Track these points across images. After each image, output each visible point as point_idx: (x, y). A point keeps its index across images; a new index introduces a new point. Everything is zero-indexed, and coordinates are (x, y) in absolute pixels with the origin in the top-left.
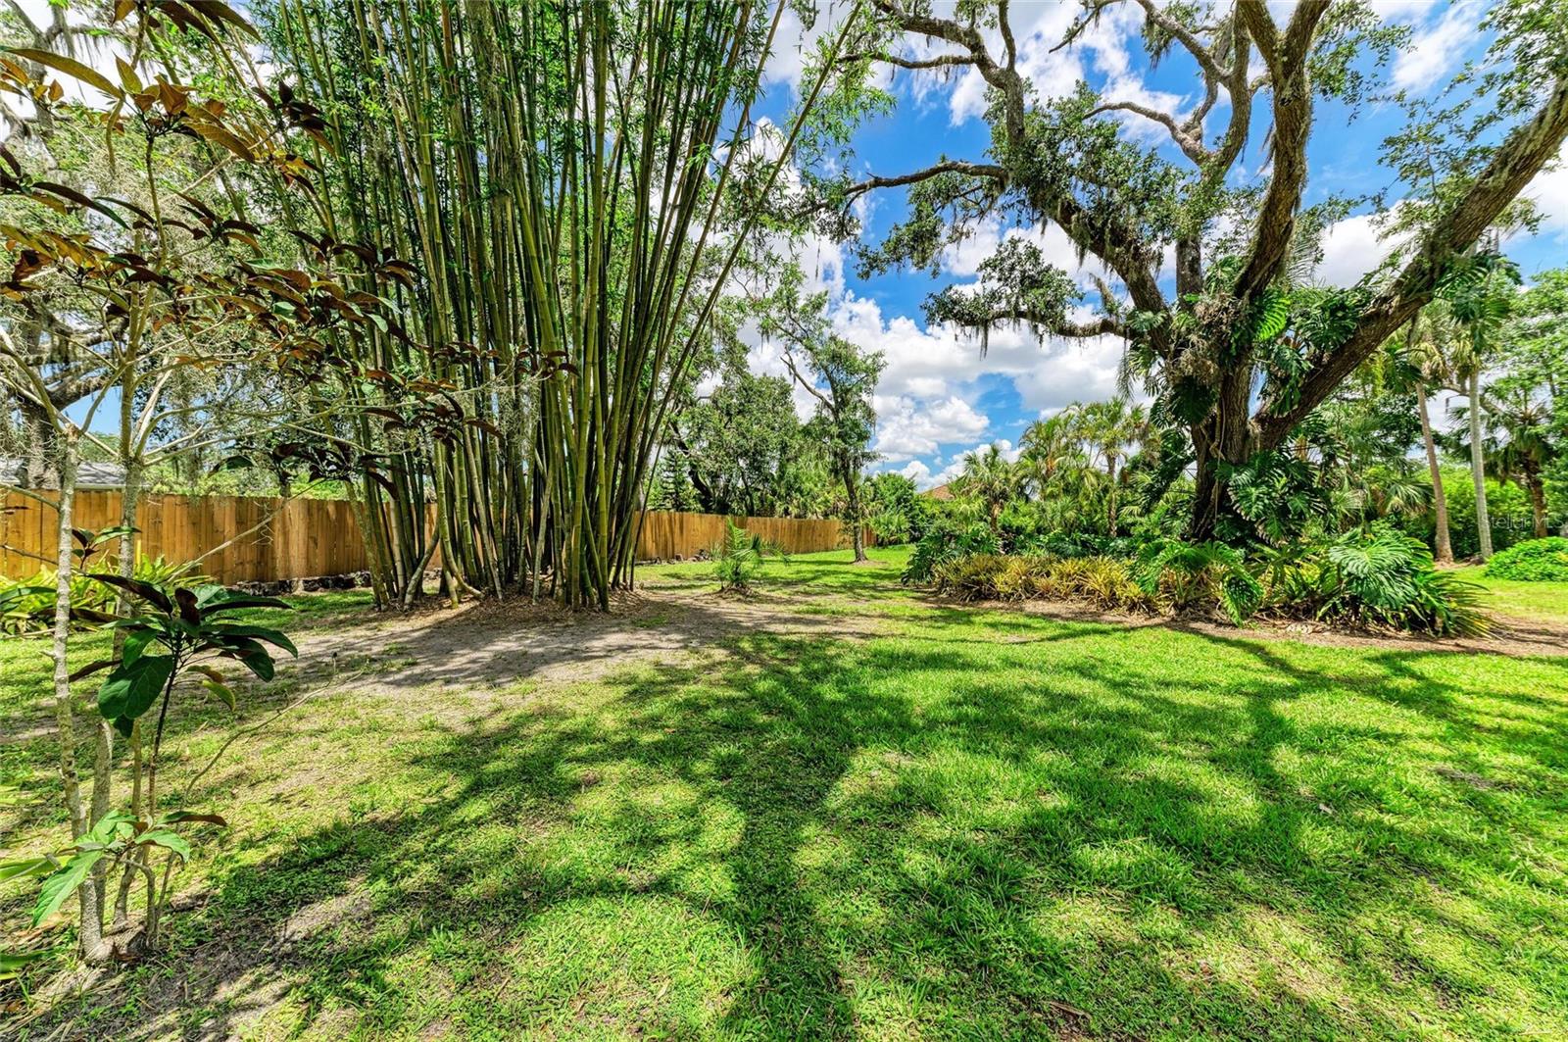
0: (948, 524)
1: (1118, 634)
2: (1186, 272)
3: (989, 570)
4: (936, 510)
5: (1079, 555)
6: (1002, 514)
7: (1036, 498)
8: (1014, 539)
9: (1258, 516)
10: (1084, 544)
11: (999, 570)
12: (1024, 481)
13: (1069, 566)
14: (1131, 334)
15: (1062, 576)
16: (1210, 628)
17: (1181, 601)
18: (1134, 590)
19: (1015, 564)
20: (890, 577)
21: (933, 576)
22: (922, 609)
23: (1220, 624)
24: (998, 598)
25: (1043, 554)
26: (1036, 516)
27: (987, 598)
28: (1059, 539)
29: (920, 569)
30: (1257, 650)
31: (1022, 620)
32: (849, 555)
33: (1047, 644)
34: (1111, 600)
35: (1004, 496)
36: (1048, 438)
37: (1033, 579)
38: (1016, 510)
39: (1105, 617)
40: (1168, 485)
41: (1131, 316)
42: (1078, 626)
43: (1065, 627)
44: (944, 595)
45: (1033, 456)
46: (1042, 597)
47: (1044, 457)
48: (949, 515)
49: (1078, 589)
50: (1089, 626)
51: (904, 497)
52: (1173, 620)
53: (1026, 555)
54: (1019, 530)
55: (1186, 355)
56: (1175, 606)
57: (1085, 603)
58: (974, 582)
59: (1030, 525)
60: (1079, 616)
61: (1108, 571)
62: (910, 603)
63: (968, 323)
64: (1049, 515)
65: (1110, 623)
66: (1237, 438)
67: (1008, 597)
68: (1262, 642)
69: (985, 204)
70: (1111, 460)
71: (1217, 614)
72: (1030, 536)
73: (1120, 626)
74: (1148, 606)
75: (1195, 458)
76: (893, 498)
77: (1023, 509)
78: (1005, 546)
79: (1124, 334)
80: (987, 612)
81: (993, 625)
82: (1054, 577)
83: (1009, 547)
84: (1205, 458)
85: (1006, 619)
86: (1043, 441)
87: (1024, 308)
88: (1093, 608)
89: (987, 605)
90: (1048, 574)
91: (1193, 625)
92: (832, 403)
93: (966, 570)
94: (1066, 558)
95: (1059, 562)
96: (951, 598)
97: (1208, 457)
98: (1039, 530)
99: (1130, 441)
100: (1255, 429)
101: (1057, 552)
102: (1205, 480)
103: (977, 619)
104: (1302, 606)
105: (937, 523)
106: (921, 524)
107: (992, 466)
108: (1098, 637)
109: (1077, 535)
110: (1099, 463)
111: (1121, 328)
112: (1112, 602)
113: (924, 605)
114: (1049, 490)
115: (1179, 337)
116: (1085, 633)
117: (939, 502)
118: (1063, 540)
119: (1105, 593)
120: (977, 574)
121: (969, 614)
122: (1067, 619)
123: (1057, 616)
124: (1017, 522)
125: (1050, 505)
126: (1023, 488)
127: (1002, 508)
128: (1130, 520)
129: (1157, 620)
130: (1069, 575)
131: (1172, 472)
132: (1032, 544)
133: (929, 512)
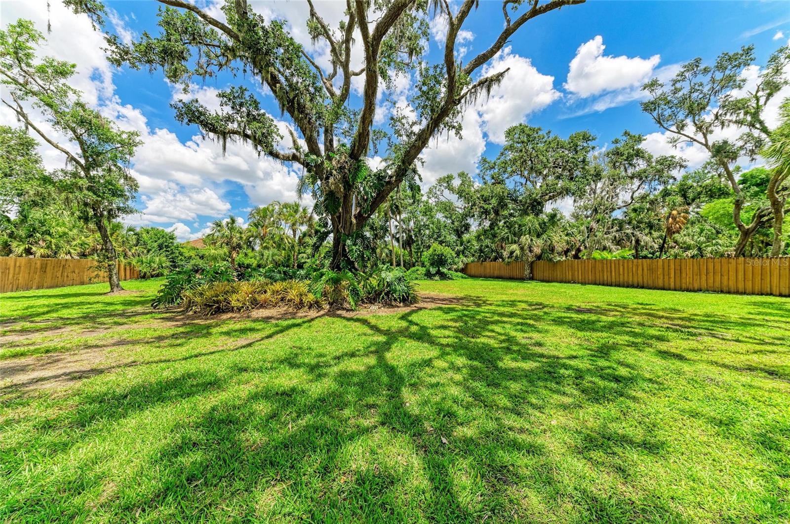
0: (201, 263)
1: (306, 324)
2: (328, 144)
3: (226, 293)
4: (192, 253)
5: (283, 280)
6: (238, 257)
7: (257, 248)
8: (244, 272)
9: (355, 259)
10: (285, 273)
11: (233, 292)
12: (251, 239)
13: (278, 286)
14: (306, 165)
15: (273, 292)
16: (343, 313)
17: (332, 301)
18: (311, 297)
19: (245, 287)
20: (142, 303)
21: (182, 299)
22: (167, 328)
23: (348, 310)
24: (232, 311)
25: (262, 279)
26: (258, 258)
27: (224, 312)
28: (271, 271)
29: (170, 296)
30: (364, 322)
31: (249, 325)
32: (105, 287)
33: (266, 341)
34: (300, 303)
35: (239, 246)
36: (264, 217)
37: (256, 296)
38: (246, 255)
39: (298, 315)
40: (321, 244)
41: (306, 155)
42: (285, 323)
43: (277, 325)
44: (191, 313)
45: (256, 225)
46: (262, 306)
47: (262, 227)
48: (202, 257)
49: (282, 299)
50: (290, 322)
51: (165, 244)
52: (329, 311)
53: (252, 280)
54: (248, 266)
55: (331, 180)
56: (329, 303)
57: (286, 307)
58: (215, 302)
59: (255, 263)
60: (284, 317)
61: (298, 288)
62: (156, 324)
63: (211, 130)
64: (265, 257)
65: (301, 318)
66: (348, 224)
67: (239, 309)
68: (365, 317)
69: (223, 60)
70: (294, 231)
71: (346, 305)
72: (254, 269)
73: (306, 319)
74: (316, 305)
75: (332, 232)
76: (155, 245)
77: (251, 254)
78: (239, 275)
79: (303, 164)
80: (224, 322)
81: (228, 333)
82: (269, 293)
83: (241, 276)
84: (336, 231)
85: (238, 326)
86: (261, 217)
87: (249, 132)
88: (291, 310)
89: (225, 316)
90: (265, 292)
91: (339, 312)
92: (83, 161)
93: (208, 294)
94: (275, 281)
95: (272, 284)
96: (196, 314)
97: (338, 231)
98: (259, 266)
99: (302, 224)
100: (354, 221)
101: (270, 278)
102: (337, 241)
103: (214, 330)
104: (374, 297)
105: (192, 262)
106: (180, 263)
107: (231, 229)
108: (295, 329)
109: (282, 269)
110: (290, 233)
111: (302, 160)
112: (300, 305)
113: (169, 324)
114: (265, 244)
115: (327, 172)
116: (289, 327)
117: (194, 249)
118: (274, 271)
119: (297, 300)
120: (217, 296)
121: (209, 327)
122: (278, 319)
123: (271, 318)
124: (247, 261)
125: (266, 253)
126: (250, 242)
127: (238, 253)
128: (303, 261)
129: (322, 312)
130: (278, 292)
131: (323, 237)
132: (254, 273)
133: (187, 255)
